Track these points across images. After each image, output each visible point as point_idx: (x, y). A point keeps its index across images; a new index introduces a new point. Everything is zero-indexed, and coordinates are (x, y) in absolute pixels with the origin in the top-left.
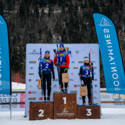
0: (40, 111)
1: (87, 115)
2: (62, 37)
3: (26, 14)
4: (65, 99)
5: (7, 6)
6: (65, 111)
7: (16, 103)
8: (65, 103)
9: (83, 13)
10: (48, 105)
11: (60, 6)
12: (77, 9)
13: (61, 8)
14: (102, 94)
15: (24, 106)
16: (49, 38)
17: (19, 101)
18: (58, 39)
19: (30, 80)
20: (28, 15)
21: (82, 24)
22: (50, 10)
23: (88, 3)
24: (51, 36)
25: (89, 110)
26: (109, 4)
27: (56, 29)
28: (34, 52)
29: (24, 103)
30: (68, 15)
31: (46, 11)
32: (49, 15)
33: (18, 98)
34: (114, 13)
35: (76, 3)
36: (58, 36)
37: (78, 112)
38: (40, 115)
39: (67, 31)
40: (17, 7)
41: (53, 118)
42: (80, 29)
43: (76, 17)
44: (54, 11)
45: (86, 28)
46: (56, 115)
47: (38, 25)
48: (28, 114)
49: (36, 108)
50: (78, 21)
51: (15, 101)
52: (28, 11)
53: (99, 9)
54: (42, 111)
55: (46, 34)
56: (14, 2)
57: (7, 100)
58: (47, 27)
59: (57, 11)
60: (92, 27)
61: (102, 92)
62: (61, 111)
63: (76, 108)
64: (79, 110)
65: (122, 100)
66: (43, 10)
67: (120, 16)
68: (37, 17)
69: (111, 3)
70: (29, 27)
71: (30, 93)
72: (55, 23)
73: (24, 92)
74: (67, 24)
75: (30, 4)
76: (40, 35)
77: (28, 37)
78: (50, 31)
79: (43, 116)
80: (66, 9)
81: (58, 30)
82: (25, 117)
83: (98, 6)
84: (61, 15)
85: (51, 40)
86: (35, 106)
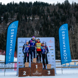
0: (24, 72)
1: (48, 74)
2: (40, 32)
3: (20, 20)
4: (37, 66)
5: (10, 16)
6: (37, 72)
7: (12, 68)
8: (37, 68)
9: (51, 19)
10: (28, 69)
11: (38, 16)
12: (48, 17)
13: (39, 16)
14: (56, 63)
15: (16, 69)
16: (33, 33)
17: (14, 67)
18: (38, 33)
19: (19, 56)
20: (21, 20)
21: (51, 25)
22: (33, 18)
23: (53, 14)
24: (34, 31)
25: (49, 72)
26: (64, 14)
27: (36, 27)
28: (22, 42)
29: (16, 68)
30: (43, 20)
31: (31, 18)
32: (33, 20)
33: (14, 65)
34: (67, 19)
35: (47, 14)
36: (37, 31)
37: (44, 72)
38: (24, 74)
39: (42, 29)
40: (16, 16)
41: (30, 76)
42: (49, 27)
43: (47, 21)
44: (35, 18)
45: (53, 27)
46: (32, 74)
47: (27, 25)
48: (18, 74)
49: (22, 70)
50: (48, 24)
51: (12, 67)
52: (21, 18)
53: (59, 17)
54: (25, 72)
55: (31, 30)
56: (14, 14)
57: (8, 66)
58: (31, 27)
59: (37, 18)
60: (55, 26)
61: (56, 62)
62: (35, 72)
63: (42, 70)
64: (44, 71)
65: (67, 66)
66: (29, 18)
67: (71, 21)
68: (26, 21)
69: (66, 14)
70: (22, 27)
71: (19, 63)
72: (36, 25)
73: (16, 62)
74: (42, 25)
75: (22, 15)
76: (28, 31)
77: (21, 32)
78: (33, 29)
79: (25, 74)
80: (42, 17)
81: (37, 28)
82: (17, 75)
83: (59, 15)
84: (39, 20)
85: (34, 33)
86: (21, 70)
